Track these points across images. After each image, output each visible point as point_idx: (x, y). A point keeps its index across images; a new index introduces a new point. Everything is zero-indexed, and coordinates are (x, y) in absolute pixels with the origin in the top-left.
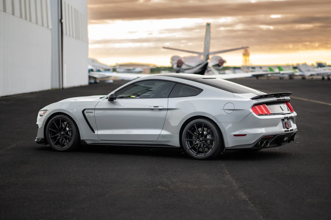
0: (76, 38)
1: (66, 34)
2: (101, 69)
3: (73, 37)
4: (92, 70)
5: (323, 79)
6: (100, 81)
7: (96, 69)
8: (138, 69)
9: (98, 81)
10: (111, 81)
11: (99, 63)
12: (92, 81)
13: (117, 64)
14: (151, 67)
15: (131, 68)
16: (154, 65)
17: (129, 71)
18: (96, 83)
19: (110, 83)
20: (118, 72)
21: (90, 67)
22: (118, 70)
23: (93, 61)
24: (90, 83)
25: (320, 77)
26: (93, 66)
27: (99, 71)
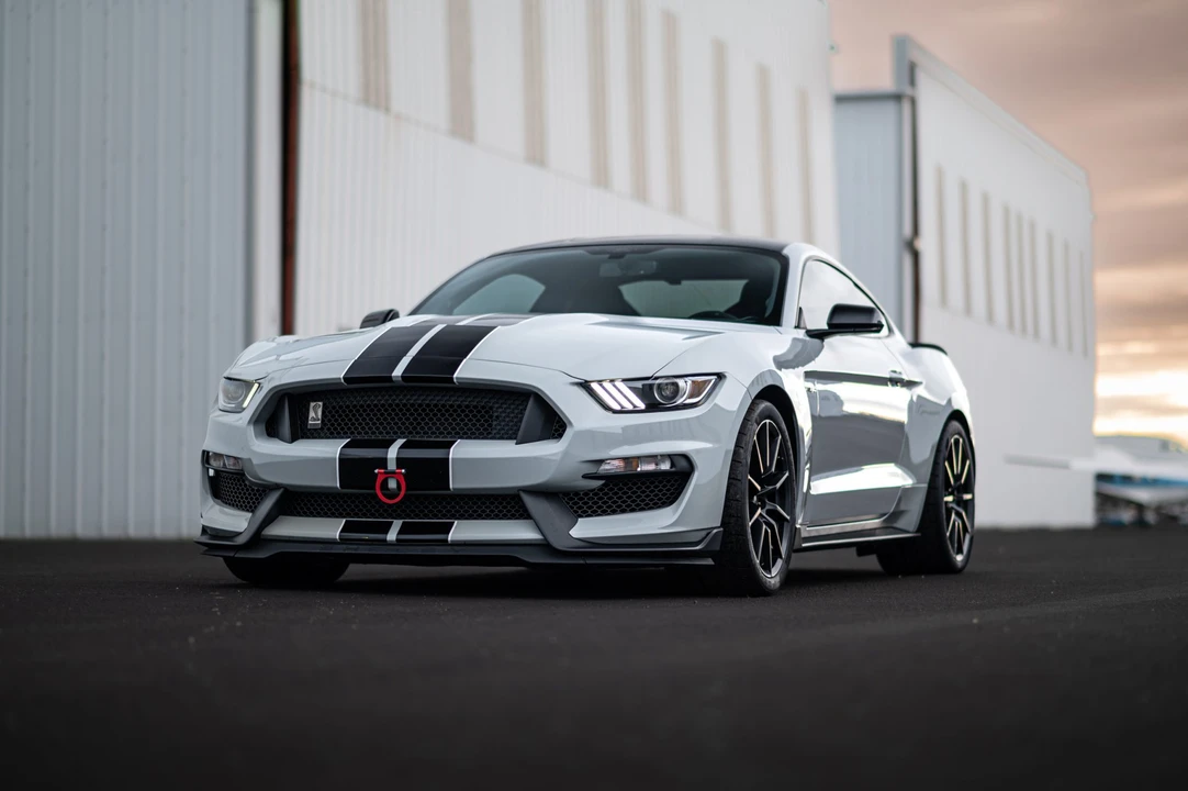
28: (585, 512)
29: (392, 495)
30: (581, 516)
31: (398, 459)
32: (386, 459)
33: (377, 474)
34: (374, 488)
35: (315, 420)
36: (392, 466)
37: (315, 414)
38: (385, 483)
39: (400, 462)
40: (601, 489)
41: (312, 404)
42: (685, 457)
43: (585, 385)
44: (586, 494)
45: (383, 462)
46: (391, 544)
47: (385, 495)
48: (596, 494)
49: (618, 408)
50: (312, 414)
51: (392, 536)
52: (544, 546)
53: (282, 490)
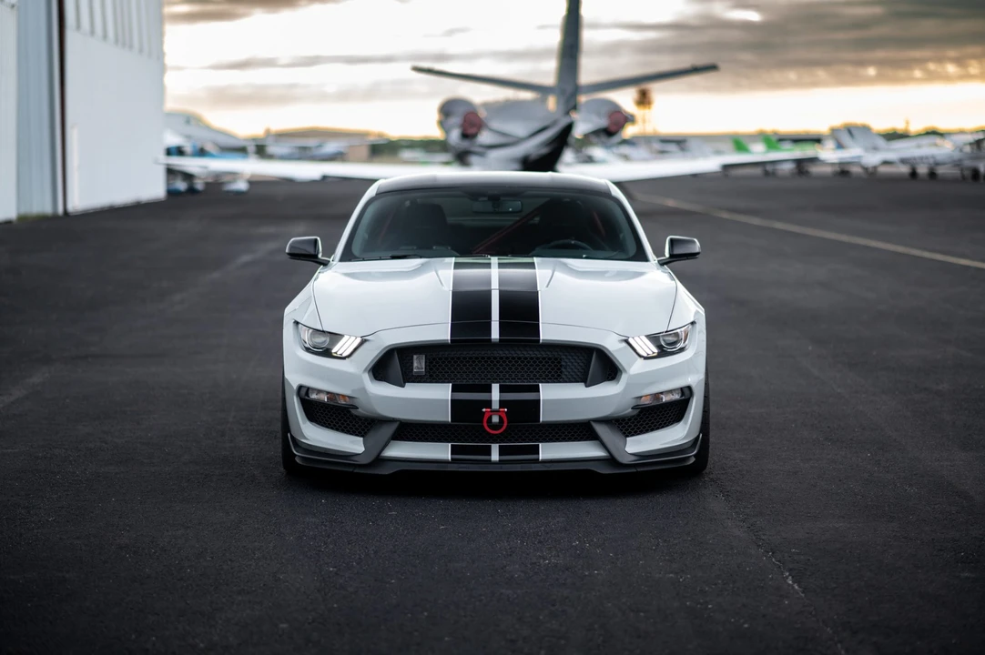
0: (117, 41)
1: (78, 26)
2: (209, 147)
3: (105, 36)
4: (179, 151)
5: (914, 174)
6: (207, 184)
7: (194, 147)
8: (331, 147)
9: (199, 185)
10: (242, 186)
11: (208, 128)
12: (181, 185)
13: (268, 132)
14: (372, 139)
15: (311, 142)
16: (380, 135)
17: (304, 154)
18: (192, 190)
19: (239, 193)
20: (271, 157)
21: (173, 140)
22: (272, 149)
23: (190, 119)
24: (172, 193)
25: (905, 169)
26: (188, 137)
27: (202, 153)
28: (630, 433)
29: (495, 427)
30: (628, 436)
31: (500, 401)
32: (491, 401)
33: (484, 413)
34: (482, 422)
35: (418, 368)
36: (495, 406)
37: (419, 364)
38: (490, 418)
39: (502, 403)
40: (638, 415)
41: (415, 357)
42: (689, 388)
43: (627, 341)
44: (629, 420)
45: (488, 403)
46: (495, 463)
47: (489, 426)
48: (636, 419)
49: (645, 355)
50: (415, 365)
51: (495, 456)
52: (611, 460)
53: (398, 423)
